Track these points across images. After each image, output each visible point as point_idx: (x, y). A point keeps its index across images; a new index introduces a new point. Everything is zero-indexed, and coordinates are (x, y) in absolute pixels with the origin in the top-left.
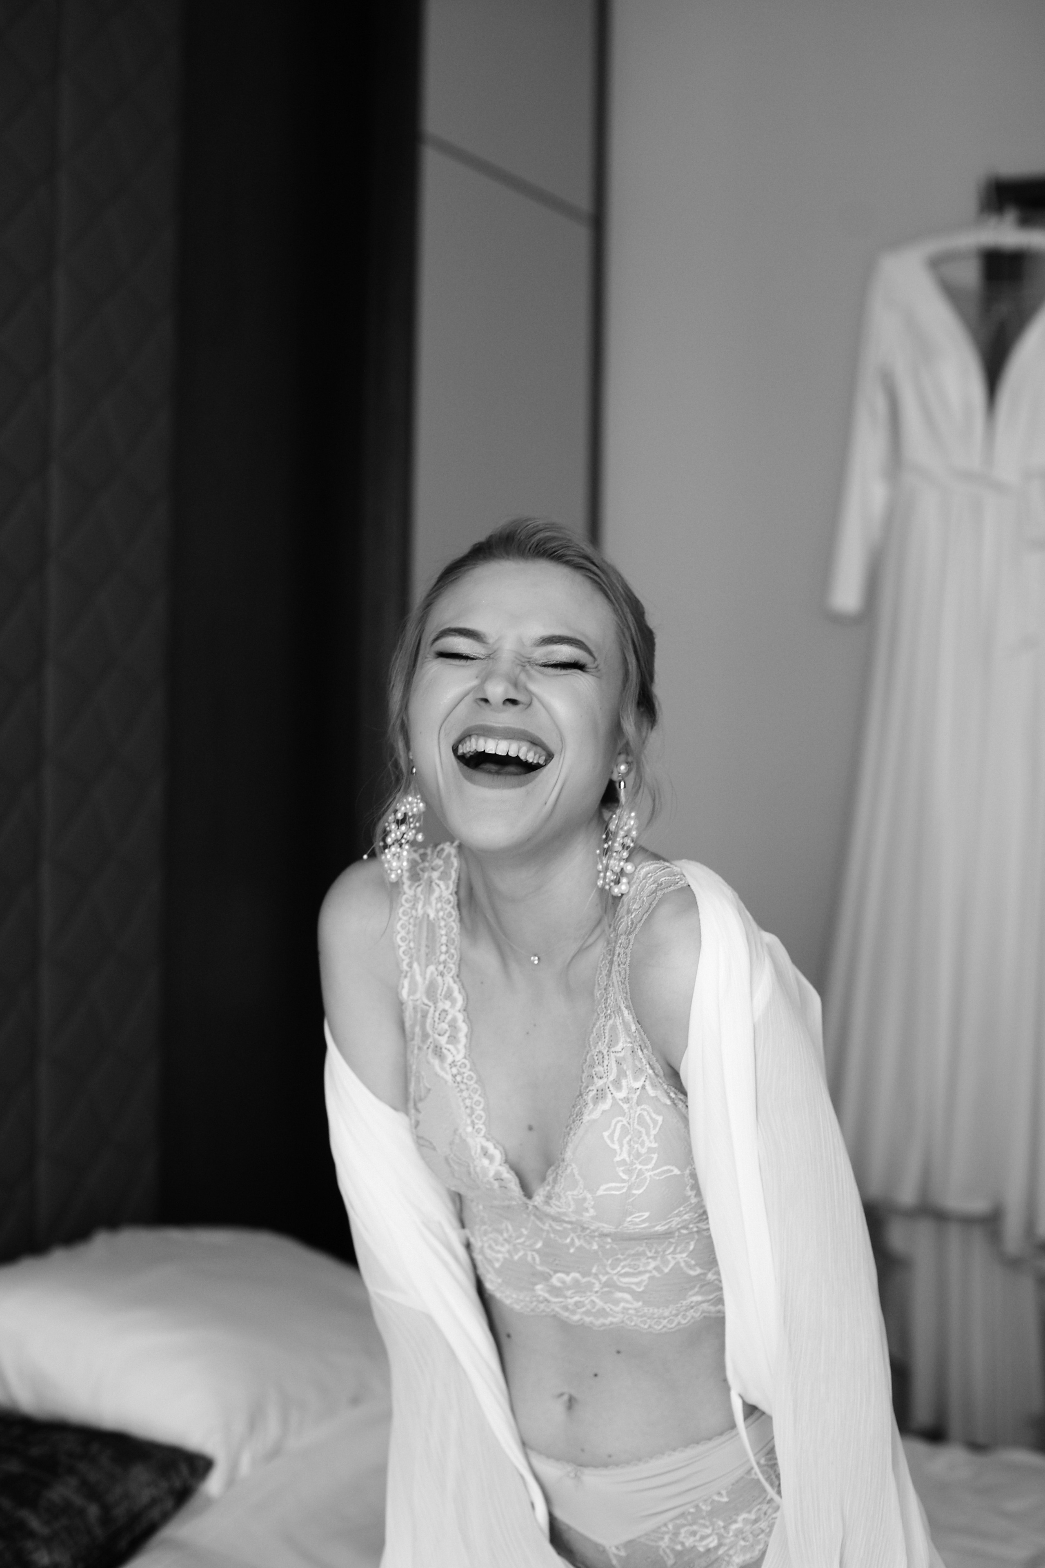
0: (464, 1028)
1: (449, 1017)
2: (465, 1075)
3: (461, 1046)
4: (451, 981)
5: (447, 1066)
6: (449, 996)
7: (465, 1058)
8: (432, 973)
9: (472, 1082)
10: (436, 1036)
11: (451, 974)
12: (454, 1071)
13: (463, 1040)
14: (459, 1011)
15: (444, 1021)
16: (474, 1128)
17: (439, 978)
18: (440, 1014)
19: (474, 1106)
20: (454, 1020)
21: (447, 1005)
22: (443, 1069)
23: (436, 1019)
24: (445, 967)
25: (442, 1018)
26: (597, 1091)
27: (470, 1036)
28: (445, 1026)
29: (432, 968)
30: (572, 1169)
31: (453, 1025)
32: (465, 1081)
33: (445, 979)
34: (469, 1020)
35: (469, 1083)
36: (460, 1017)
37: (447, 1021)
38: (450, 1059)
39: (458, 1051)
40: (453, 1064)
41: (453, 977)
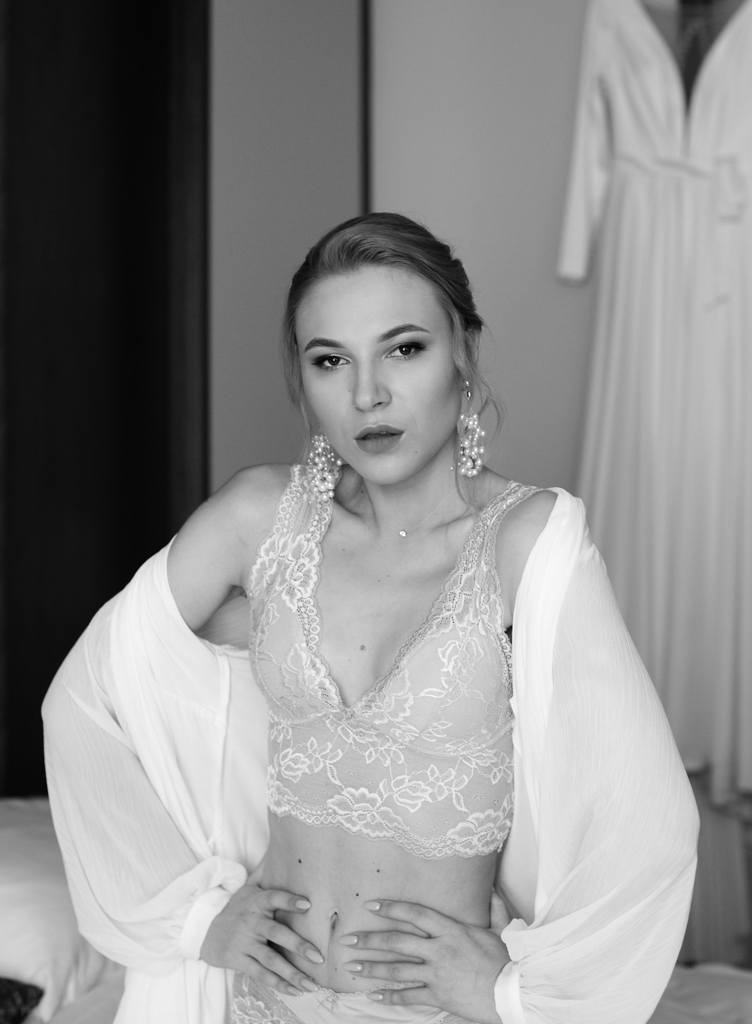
0: (315, 578)
1: (305, 569)
2: (309, 608)
3: (309, 589)
4: (314, 545)
5: (295, 601)
6: (310, 555)
7: (311, 597)
8: (301, 539)
9: (312, 614)
10: (292, 581)
11: (315, 541)
12: (301, 604)
13: (312, 586)
14: (314, 566)
15: (301, 571)
16: (307, 645)
17: (305, 543)
18: (299, 567)
19: (311, 631)
20: (309, 571)
21: (306, 561)
22: (292, 602)
23: (295, 570)
24: (312, 535)
25: (300, 569)
26: (443, 618)
27: (317, 584)
28: (301, 574)
29: (302, 536)
30: (404, 674)
31: (307, 575)
32: (307, 612)
33: (310, 543)
34: (319, 573)
35: (309, 614)
36: (314, 570)
37: (303, 571)
38: (299, 596)
39: (306, 592)
40: (301, 600)
41: (316, 543)
